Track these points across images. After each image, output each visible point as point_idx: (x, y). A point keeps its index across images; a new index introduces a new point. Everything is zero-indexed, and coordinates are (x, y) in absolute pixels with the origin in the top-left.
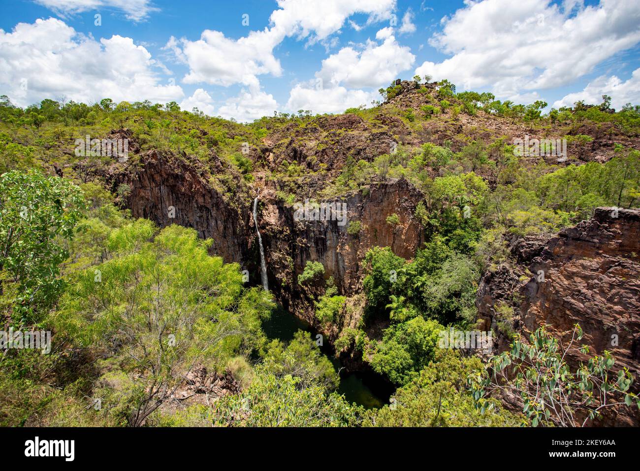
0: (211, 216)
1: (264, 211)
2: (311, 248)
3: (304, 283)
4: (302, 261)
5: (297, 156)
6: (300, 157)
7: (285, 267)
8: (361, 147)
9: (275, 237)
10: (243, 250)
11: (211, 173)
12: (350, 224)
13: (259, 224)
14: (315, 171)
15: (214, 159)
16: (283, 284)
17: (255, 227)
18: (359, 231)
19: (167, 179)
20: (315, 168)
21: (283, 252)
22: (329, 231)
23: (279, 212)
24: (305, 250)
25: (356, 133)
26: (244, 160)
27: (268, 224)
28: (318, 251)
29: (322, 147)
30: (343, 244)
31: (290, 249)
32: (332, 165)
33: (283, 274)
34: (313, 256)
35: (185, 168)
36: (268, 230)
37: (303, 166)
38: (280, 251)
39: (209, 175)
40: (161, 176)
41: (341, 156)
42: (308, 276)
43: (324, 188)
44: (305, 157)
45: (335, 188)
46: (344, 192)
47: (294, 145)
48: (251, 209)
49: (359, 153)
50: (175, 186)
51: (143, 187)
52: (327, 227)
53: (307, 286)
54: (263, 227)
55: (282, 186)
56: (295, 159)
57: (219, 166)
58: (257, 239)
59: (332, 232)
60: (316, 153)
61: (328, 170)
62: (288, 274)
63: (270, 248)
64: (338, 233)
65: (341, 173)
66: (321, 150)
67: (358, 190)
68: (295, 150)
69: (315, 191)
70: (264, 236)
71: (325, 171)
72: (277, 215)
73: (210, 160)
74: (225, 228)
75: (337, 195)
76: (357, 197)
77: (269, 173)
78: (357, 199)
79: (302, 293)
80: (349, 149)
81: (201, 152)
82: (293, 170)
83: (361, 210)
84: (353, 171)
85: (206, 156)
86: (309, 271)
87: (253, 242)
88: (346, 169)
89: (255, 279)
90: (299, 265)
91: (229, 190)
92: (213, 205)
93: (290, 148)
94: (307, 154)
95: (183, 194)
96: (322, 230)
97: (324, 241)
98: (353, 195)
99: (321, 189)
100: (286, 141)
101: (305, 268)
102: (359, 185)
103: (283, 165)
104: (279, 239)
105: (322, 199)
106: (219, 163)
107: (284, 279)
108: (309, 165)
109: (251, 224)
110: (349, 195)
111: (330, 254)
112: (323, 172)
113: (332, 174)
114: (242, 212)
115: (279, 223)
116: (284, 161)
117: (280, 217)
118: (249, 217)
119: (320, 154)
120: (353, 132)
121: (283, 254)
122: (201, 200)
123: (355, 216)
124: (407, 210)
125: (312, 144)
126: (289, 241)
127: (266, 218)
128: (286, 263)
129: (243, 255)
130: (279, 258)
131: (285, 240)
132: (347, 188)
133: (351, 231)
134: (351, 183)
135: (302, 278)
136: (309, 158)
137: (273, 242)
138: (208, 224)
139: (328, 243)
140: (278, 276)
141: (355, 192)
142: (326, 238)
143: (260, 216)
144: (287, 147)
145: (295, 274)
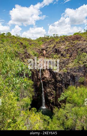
1: (44, 73)
2: (63, 88)
3: (60, 102)
4: (59, 93)
6: (58, 52)
7: (52, 95)
8: (83, 48)
9: (48, 83)
10: (36, 87)
11: (25, 58)
12: (80, 78)
13: (42, 78)
14: (65, 57)
15: (26, 53)
16: (51, 102)
17: (40, 79)
18: (84, 81)
20: (65, 56)
21: (51, 89)
22: (71, 81)
23: (50, 73)
24: (61, 88)
25: (81, 42)
26: (36, 53)
27: (45, 78)
29: (67, 48)
31: (54, 88)
32: (71, 55)
33: (51, 97)
36: (45, 80)
37: (59, 55)
38: (50, 88)
39: (24, 59)
41: (75, 52)
42: (62, 99)
43: (69, 64)
44: (60, 52)
45: (73, 64)
46: (77, 66)
47: (56, 47)
48: (39, 72)
49: (82, 50)
53: (61, 103)
54: (43, 79)
56: (56, 53)
57: (27, 55)
58: (41, 83)
59: (72, 81)
60: (65, 50)
61: (70, 57)
62: (53, 97)
63: (46, 87)
64: (75, 82)
65: (76, 58)
66: (67, 49)
67: (83, 65)
68: (56, 50)
69: (65, 65)
70: (44, 82)
71: (69, 57)
72: (49, 74)
73: (24, 53)
75: (74, 67)
76: (83, 68)
78: (83, 69)
79: (59, 105)
80: (78, 48)
81: (21, 50)
82: (55, 57)
83: (85, 73)
84: (80, 57)
85: (23, 52)
86: (63, 97)
87: (39, 85)
88: (77, 57)
89: (40, 99)
90: (58, 94)
93: (54, 48)
94: (61, 51)
96: (68, 80)
98: (81, 67)
99: (67, 64)
100: (52, 46)
101: (61, 96)
102: (84, 63)
103: (52, 55)
104: (50, 83)
105: (68, 68)
106: (28, 54)
107: (52, 100)
108: (62, 55)
109: (39, 77)
110: (80, 67)
112: (68, 58)
113: (71, 59)
114: (36, 73)
115: (50, 77)
117: (50, 75)
118: (38, 75)
119: (67, 51)
120: (80, 42)
121: (51, 90)
123: (82, 75)
125: (63, 47)
126: (54, 84)
127: (45, 75)
128: (52, 93)
129: (36, 90)
130: (50, 91)
131: (52, 84)
132: (78, 64)
133: (81, 81)
134: (80, 62)
135: (59, 99)
136: (62, 52)
137: (47, 85)
140: (49, 98)
141: (82, 66)
142: (69, 84)
143: (42, 74)
144: (53, 48)
145: (56, 98)
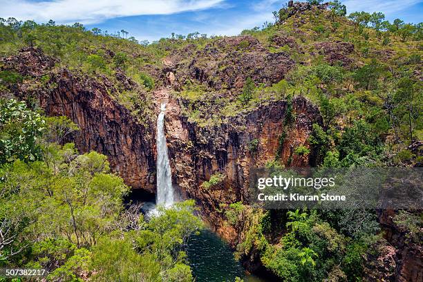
0: (121, 131)
1: (169, 127)
2: (213, 160)
3: (206, 191)
4: (204, 171)
5: (199, 75)
6: (201, 77)
7: (187, 177)
8: (259, 67)
9: (179, 149)
11: (120, 91)
14: (216, 90)
15: (122, 77)
18: (258, 145)
19: (79, 96)
20: (217, 87)
21: (186, 163)
22: (229, 145)
23: (183, 127)
24: (207, 161)
25: (254, 53)
27: (172, 138)
28: (219, 162)
30: (243, 157)
31: (193, 161)
32: (232, 84)
33: (186, 183)
34: (215, 167)
35: (95, 86)
36: (172, 144)
37: (205, 84)
38: (184, 162)
39: (118, 92)
40: (73, 93)
41: (240, 76)
44: (207, 77)
45: (235, 105)
47: (196, 65)
48: (156, 125)
49: (257, 73)
50: (86, 103)
51: (57, 104)
52: (228, 141)
53: (208, 194)
54: (168, 141)
55: (186, 103)
56: (197, 78)
57: (126, 84)
59: (233, 146)
60: (217, 73)
61: (229, 88)
62: (191, 183)
63: (174, 160)
64: (238, 147)
65: (241, 91)
66: (222, 70)
67: (257, 108)
68: (197, 70)
71: (226, 90)
72: (181, 130)
73: (118, 79)
74: (133, 142)
75: (237, 112)
76: (256, 114)
77: (173, 91)
79: (203, 200)
80: (248, 68)
83: (260, 125)
85: (114, 75)
88: (245, 88)
91: (137, 107)
92: (122, 120)
93: (192, 68)
94: (209, 74)
95: (95, 111)
96: (223, 144)
97: (225, 154)
98: (253, 112)
99: (222, 106)
100: (188, 61)
103: (186, 83)
104: (182, 151)
105: (224, 116)
106: (127, 82)
107: (188, 188)
108: (211, 84)
110: (249, 112)
111: (230, 165)
112: (224, 91)
113: (232, 93)
114: (149, 127)
115: (183, 137)
116: (187, 80)
117: (184, 132)
118: (155, 131)
119: (221, 74)
120: (252, 53)
122: (111, 116)
123: (254, 131)
124: (304, 126)
125: (212, 64)
126: (192, 153)
127: (170, 133)
128: (189, 173)
130: (183, 168)
131: (188, 153)
132: (247, 106)
136: (210, 77)
137: (177, 154)
138: (118, 139)
139: (229, 155)
140: (182, 185)
141: (255, 109)
142: (227, 151)
143: (165, 131)
144: (189, 67)
145: (197, 184)
